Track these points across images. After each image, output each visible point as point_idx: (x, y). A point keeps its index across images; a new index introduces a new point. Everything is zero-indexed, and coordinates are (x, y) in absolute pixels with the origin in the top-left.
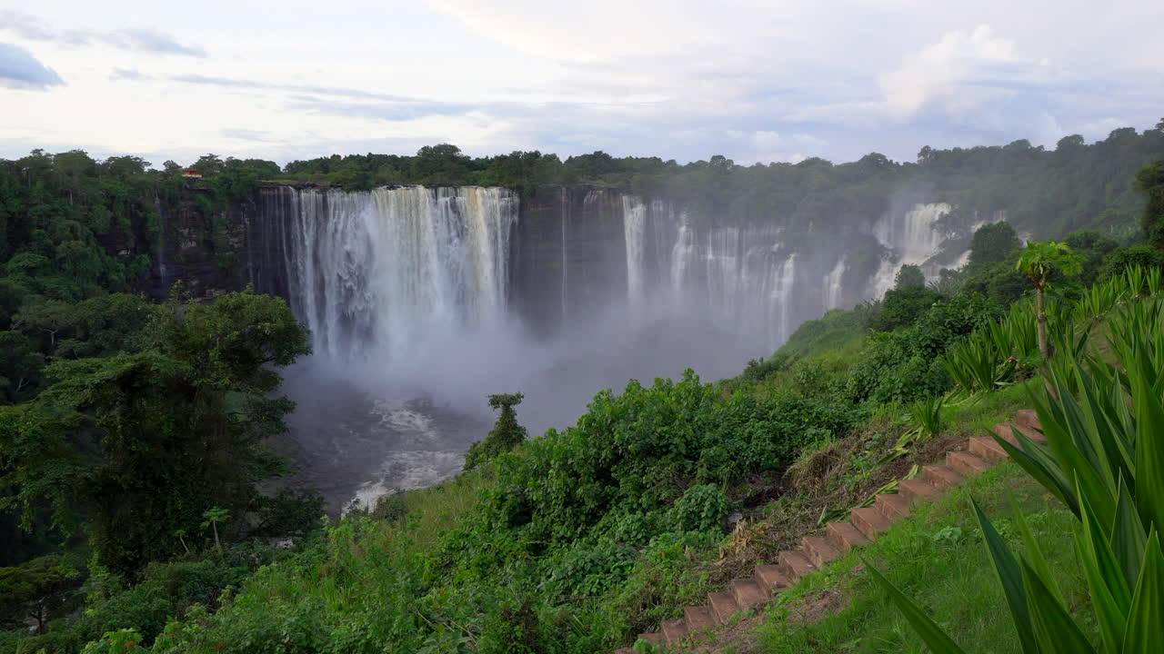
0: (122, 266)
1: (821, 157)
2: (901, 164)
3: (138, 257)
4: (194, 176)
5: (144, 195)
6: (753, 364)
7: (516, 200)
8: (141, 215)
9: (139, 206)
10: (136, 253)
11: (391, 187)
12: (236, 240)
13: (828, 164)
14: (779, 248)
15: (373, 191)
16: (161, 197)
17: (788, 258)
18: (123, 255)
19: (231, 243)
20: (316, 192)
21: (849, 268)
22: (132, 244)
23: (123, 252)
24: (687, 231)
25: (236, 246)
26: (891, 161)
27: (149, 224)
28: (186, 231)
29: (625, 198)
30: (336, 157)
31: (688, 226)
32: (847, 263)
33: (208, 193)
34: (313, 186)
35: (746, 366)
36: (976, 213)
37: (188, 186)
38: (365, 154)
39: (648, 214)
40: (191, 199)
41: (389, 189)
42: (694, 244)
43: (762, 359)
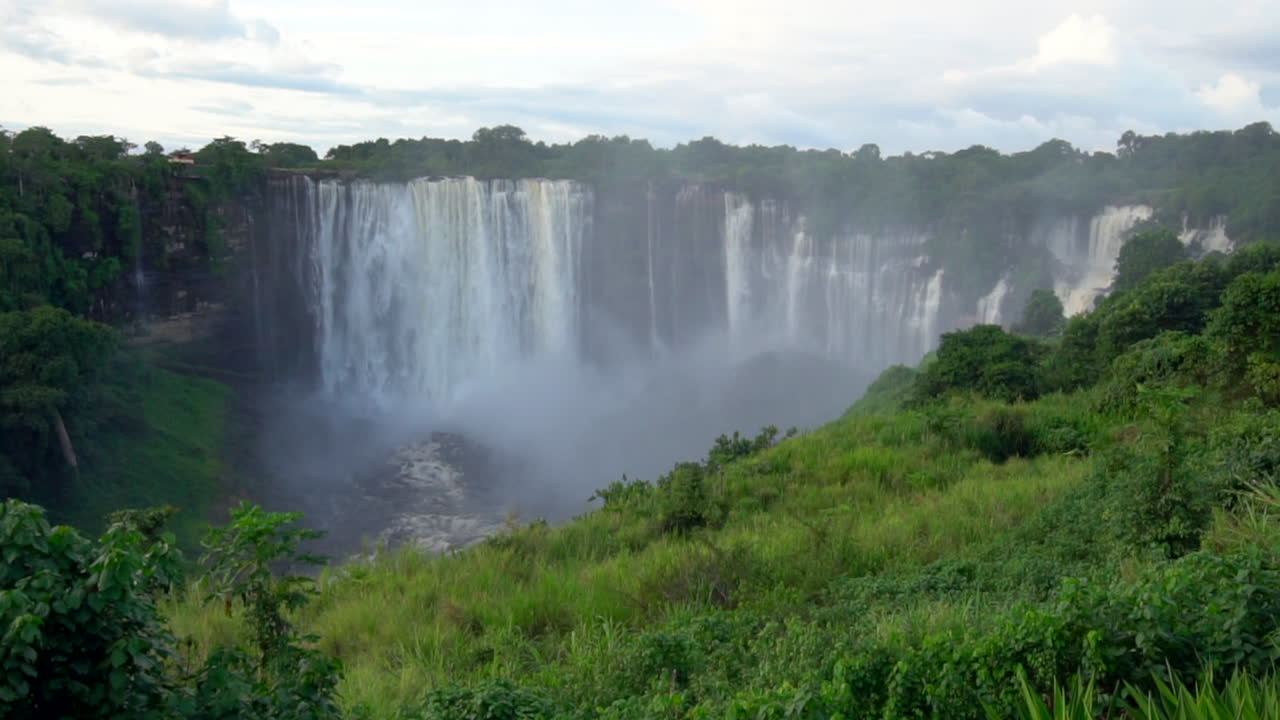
0: (83, 272)
1: (986, 146)
2: (1091, 154)
3: (105, 261)
4: (183, 161)
5: (117, 183)
6: (722, 442)
7: (591, 195)
8: (113, 208)
9: (110, 197)
10: (105, 256)
11: (433, 179)
12: (237, 241)
13: (992, 153)
14: (923, 264)
15: (410, 184)
16: (140, 186)
17: (934, 275)
18: (87, 259)
19: (231, 246)
20: (339, 184)
21: (1012, 290)
22: (98, 245)
23: (88, 255)
24: (805, 239)
25: (237, 248)
26: (1078, 150)
27: (121, 220)
28: (171, 230)
29: (728, 197)
30: (383, 142)
31: (807, 234)
32: (1010, 283)
33: (202, 183)
34: (335, 176)
35: (712, 444)
36: (1185, 220)
37: (175, 174)
38: (418, 138)
39: (757, 217)
40: (180, 190)
41: (430, 180)
42: (814, 255)
43: (736, 435)
